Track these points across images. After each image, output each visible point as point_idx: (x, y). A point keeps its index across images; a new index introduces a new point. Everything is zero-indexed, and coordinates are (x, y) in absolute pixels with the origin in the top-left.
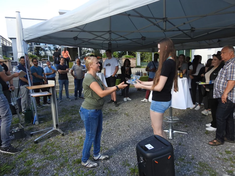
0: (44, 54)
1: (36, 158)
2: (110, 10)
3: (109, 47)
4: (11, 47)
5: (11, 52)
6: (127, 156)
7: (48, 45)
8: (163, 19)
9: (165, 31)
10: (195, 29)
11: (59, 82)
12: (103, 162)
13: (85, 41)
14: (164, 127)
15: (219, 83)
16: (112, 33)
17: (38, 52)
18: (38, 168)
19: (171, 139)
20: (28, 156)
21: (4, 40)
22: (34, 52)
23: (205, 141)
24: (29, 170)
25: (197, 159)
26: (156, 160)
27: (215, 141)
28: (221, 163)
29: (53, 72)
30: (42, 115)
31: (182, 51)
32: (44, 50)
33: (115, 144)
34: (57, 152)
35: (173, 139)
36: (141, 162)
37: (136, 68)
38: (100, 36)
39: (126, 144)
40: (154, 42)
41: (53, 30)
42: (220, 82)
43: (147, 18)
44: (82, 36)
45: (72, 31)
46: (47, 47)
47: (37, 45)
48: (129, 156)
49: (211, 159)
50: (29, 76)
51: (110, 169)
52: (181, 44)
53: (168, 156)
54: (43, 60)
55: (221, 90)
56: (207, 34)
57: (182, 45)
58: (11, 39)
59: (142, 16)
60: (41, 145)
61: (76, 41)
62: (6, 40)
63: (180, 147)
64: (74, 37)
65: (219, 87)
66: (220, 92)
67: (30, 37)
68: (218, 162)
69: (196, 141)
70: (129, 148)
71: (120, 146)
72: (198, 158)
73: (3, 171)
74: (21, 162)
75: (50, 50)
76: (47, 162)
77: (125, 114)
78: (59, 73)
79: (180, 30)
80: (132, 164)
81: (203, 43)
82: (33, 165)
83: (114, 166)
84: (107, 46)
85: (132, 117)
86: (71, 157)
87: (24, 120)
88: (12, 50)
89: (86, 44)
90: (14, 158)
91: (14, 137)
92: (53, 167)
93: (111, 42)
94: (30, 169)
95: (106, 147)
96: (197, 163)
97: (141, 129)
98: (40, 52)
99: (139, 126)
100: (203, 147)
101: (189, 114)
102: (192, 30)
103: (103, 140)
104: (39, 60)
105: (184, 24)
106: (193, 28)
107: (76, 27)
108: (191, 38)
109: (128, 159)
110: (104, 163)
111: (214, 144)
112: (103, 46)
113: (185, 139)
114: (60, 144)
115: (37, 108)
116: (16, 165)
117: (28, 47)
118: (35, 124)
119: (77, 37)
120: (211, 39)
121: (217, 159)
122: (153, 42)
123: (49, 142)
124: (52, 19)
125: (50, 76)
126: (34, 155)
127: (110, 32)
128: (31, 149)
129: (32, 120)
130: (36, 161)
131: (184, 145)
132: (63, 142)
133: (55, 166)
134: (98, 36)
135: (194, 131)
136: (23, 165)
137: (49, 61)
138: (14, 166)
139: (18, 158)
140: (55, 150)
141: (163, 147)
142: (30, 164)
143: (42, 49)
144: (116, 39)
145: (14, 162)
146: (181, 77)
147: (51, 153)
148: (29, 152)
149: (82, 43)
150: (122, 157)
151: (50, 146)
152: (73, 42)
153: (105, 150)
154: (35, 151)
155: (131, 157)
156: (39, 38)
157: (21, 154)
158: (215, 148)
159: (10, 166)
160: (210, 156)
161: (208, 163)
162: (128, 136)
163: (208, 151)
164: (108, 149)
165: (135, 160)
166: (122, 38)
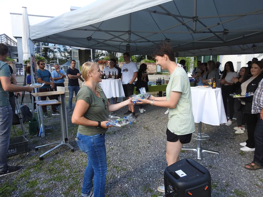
0: (52, 56)
1: (41, 178)
2: (133, 6)
3: (127, 50)
4: (16, 47)
5: (16, 53)
6: (148, 180)
7: (57, 46)
8: (193, 18)
9: (195, 32)
10: (228, 31)
11: (69, 89)
12: (120, 186)
13: (100, 42)
14: (190, 144)
15: (259, 96)
16: (131, 34)
17: (46, 54)
18: (43, 191)
19: (200, 160)
20: (31, 176)
21: (9, 39)
22: (42, 53)
23: (240, 164)
25: (232, 186)
27: (253, 164)
28: (261, 192)
29: (61, 77)
30: (49, 126)
32: (53, 52)
33: (134, 164)
34: (66, 171)
35: (202, 159)
36: (171, 192)
37: (156, 74)
38: (118, 37)
39: (147, 164)
40: (179, 45)
42: (261, 94)
43: (175, 16)
44: (97, 36)
45: (86, 30)
46: (56, 48)
47: (45, 45)
48: (151, 179)
49: (249, 186)
50: (35, 81)
51: (128, 195)
52: (209, 48)
53: (205, 186)
54: (51, 62)
55: (261, 104)
56: (242, 37)
57: (211, 50)
58: (16, 38)
59: (169, 14)
60: (47, 163)
61: (90, 42)
62: (11, 39)
63: (211, 170)
64: (87, 38)
65: (259, 100)
66: (259, 107)
67: (37, 35)
68: (258, 191)
69: (230, 163)
70: (150, 169)
71: (140, 166)
72: (234, 185)
73: (2, 193)
74: (23, 182)
75: (60, 52)
76: (53, 184)
77: (144, 128)
78: (69, 79)
79: (211, 32)
81: (236, 47)
82: (37, 187)
83: (134, 191)
84: (125, 49)
85: (152, 132)
86: (82, 178)
87: (28, 131)
88: (17, 51)
89: (101, 46)
91: (15, 151)
92: (61, 190)
93: (129, 45)
94: (34, 192)
95: (124, 167)
96: (233, 191)
97: (164, 146)
98: (48, 53)
99: (161, 142)
100: (239, 171)
101: (219, 130)
102: (225, 32)
103: (120, 159)
104: (47, 62)
105: (219, 24)
106: (226, 30)
108: (223, 42)
109: (150, 183)
110: (121, 188)
111: (252, 168)
112: (120, 48)
113: (216, 160)
114: (69, 162)
115: (44, 118)
116: (18, 186)
117: (35, 48)
118: (40, 136)
119: (90, 37)
120: (246, 44)
121: (257, 187)
123: (56, 158)
124: (63, 15)
125: (58, 82)
126: (38, 175)
127: (129, 32)
128: (36, 167)
129: (37, 132)
130: (41, 182)
131: (215, 168)
132: (73, 160)
133: (63, 189)
134: (116, 37)
135: (227, 151)
136: (26, 187)
137: (57, 64)
138: (15, 187)
139: (20, 178)
140: (64, 169)
141: (198, 175)
142: (34, 185)
143: (51, 51)
144: (137, 40)
145: (15, 182)
146: (214, 87)
147: (59, 173)
148: (33, 170)
149: (96, 44)
150: (142, 180)
151: (57, 164)
152: (86, 43)
153: (122, 170)
154: (40, 170)
155: (153, 181)
156: (48, 37)
157: (24, 173)
158: (254, 173)
159: (10, 187)
160: (248, 183)
161: (246, 191)
162: (149, 155)
163: (244, 176)
164: (126, 170)
165: (158, 184)
166: (143, 40)
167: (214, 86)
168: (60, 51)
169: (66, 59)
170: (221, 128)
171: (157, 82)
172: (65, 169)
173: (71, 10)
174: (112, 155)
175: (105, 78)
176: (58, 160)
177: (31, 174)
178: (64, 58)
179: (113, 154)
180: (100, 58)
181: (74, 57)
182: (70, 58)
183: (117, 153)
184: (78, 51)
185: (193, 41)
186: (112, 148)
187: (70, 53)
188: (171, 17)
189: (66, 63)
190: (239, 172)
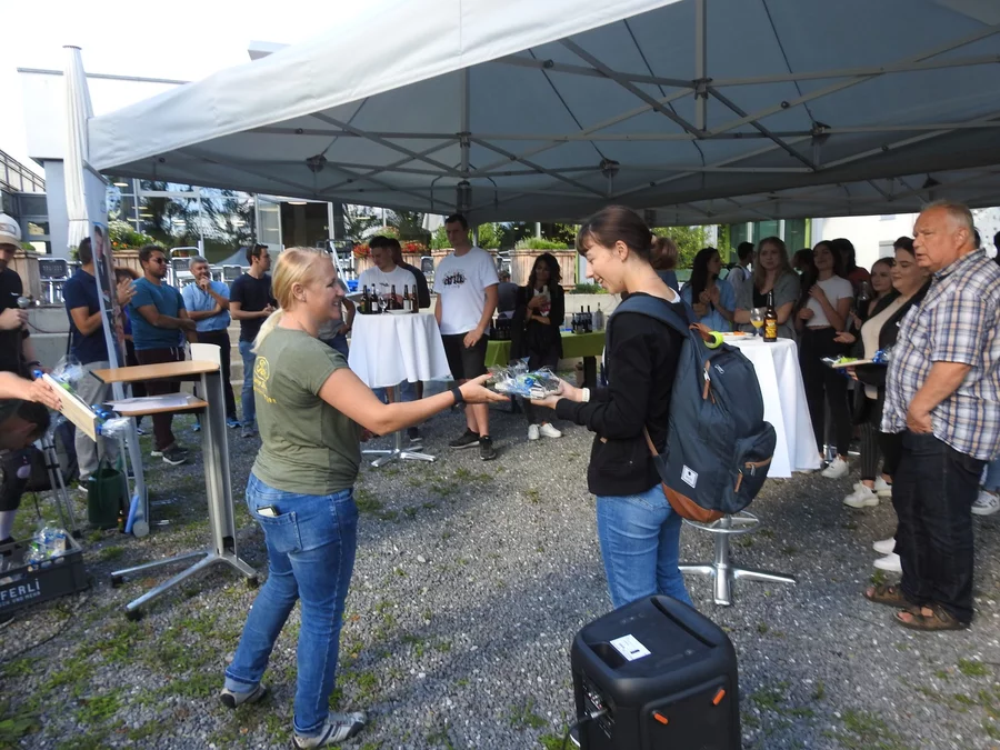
0: (181, 228)
1: (130, 687)
2: (465, 44)
3: (460, 204)
4: (43, 199)
5: (42, 221)
6: (530, 682)
7: (199, 192)
8: (695, 84)
9: (701, 135)
10: (828, 131)
11: (243, 352)
13: (358, 177)
14: (691, 550)
15: (901, 371)
16: (472, 143)
17: (158, 221)
18: (137, 731)
19: (725, 606)
20: (95, 678)
21: (13, 165)
22: (140, 218)
23: (870, 616)
24: (99, 741)
25: (837, 696)
26: (661, 710)
28: (939, 715)
29: (218, 308)
30: (167, 495)
31: (772, 224)
32: (184, 213)
33: (481, 627)
35: (732, 604)
36: (594, 715)
37: (574, 292)
38: (421, 157)
39: (528, 625)
40: (653, 184)
41: (219, 125)
42: (906, 364)
43: (625, 80)
44: (343, 152)
45: (299, 132)
46: (195, 200)
47: (154, 189)
48: (539, 679)
49: (898, 696)
50: (111, 326)
51: (453, 740)
52: (769, 194)
53: (714, 690)
56: (880, 150)
57: (773, 198)
58: (41, 161)
59: (601, 71)
60: (156, 629)
61: (319, 174)
62: (21, 166)
63: (763, 643)
64: (308, 159)
67: (118, 154)
68: (928, 712)
69: (834, 617)
70: (538, 644)
71: (501, 634)
72: (842, 695)
74: (64, 702)
75: (210, 214)
76: (178, 707)
77: (525, 494)
79: (764, 134)
80: (551, 718)
81: (864, 189)
82: (115, 718)
83: (475, 725)
84: (452, 199)
85: (554, 509)
87: (84, 513)
88: (45, 211)
89: (361, 190)
90: (34, 686)
91: (36, 591)
92: (206, 727)
93: (468, 183)
94: (104, 736)
95: (442, 639)
96: (839, 715)
97: (594, 559)
98: (165, 218)
99: (585, 545)
100: (863, 643)
101: (801, 496)
102: (819, 134)
103: (428, 610)
105: (786, 105)
106: (820, 125)
107: (317, 115)
108: (812, 170)
109: (535, 693)
112: (434, 197)
113: (783, 605)
114: (238, 625)
116: (43, 719)
117: (115, 199)
118: (132, 532)
119: (321, 158)
120: (899, 175)
121: (924, 697)
122: (649, 185)
123: (189, 612)
125: (205, 326)
126: (121, 674)
127: (465, 138)
128: (111, 645)
129: (121, 516)
130: (130, 700)
131: (778, 635)
133: (214, 722)
134: (414, 156)
135: (824, 572)
136: (72, 719)
137: (201, 261)
138: (31, 721)
139: (53, 687)
140: (217, 651)
141: (689, 652)
142: (104, 714)
143: (176, 209)
144: (493, 167)
145: (32, 703)
146: (771, 336)
147: (199, 665)
148: (101, 659)
149: (343, 184)
150: (508, 684)
151: (193, 633)
152: (306, 178)
153: (434, 651)
154: (128, 655)
155: (548, 687)
156: (160, 159)
157: (68, 669)
158: (917, 648)
159: (15, 721)
160: (895, 684)
161: (885, 714)
162: (536, 591)
163: (882, 660)
164: (448, 649)
165: (566, 698)
166: (517, 166)
167: (770, 332)
168: (210, 211)
169: (236, 241)
170: (809, 487)
171: (574, 323)
172: (221, 651)
173: (255, 55)
174: (400, 597)
175: (374, 308)
176: (196, 617)
177: (93, 672)
178: (226, 237)
179: (402, 593)
180: (366, 234)
181: (263, 232)
182: (249, 235)
183: (419, 589)
184: (278, 209)
185: (704, 169)
186: (399, 570)
187: (249, 216)
188: (611, 83)
189: (235, 257)
190: (866, 647)
